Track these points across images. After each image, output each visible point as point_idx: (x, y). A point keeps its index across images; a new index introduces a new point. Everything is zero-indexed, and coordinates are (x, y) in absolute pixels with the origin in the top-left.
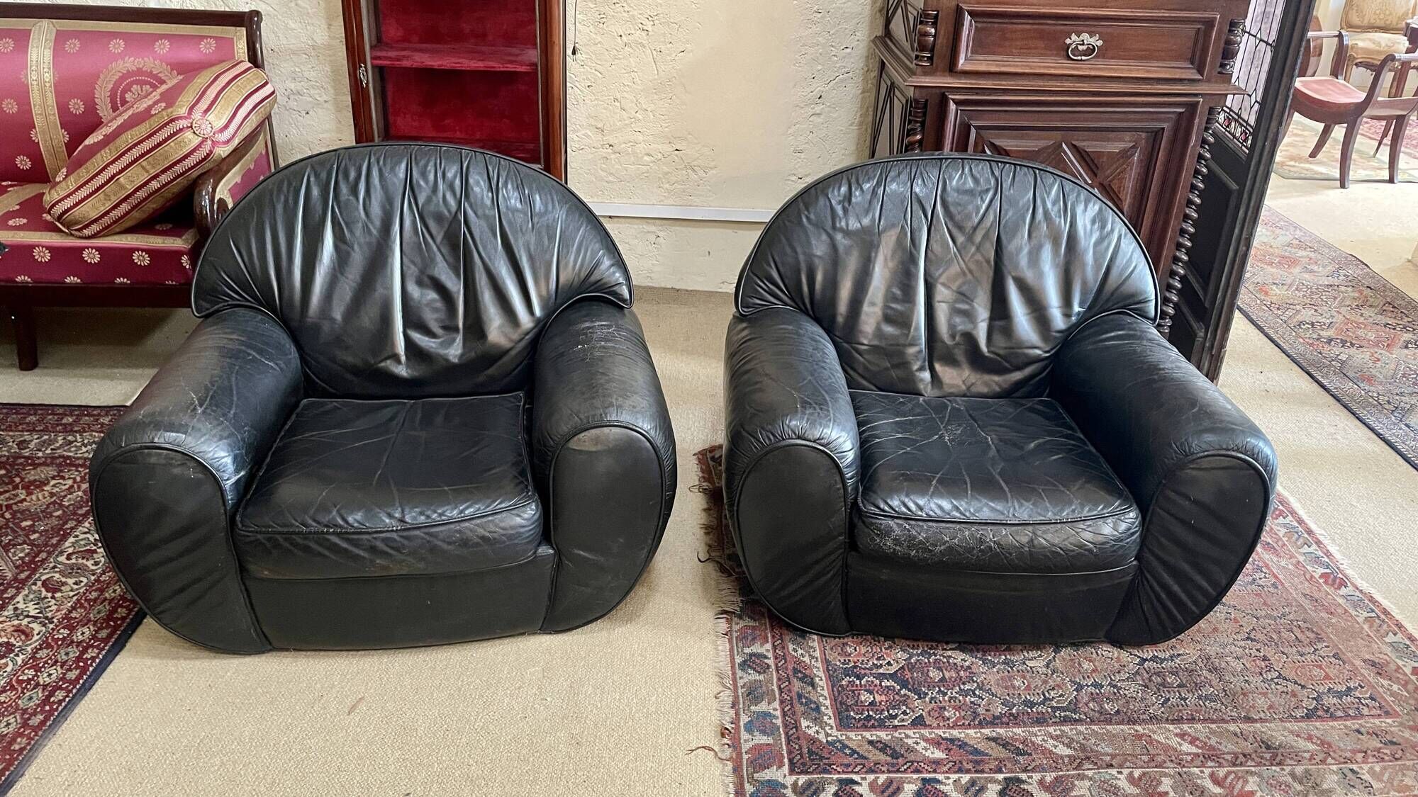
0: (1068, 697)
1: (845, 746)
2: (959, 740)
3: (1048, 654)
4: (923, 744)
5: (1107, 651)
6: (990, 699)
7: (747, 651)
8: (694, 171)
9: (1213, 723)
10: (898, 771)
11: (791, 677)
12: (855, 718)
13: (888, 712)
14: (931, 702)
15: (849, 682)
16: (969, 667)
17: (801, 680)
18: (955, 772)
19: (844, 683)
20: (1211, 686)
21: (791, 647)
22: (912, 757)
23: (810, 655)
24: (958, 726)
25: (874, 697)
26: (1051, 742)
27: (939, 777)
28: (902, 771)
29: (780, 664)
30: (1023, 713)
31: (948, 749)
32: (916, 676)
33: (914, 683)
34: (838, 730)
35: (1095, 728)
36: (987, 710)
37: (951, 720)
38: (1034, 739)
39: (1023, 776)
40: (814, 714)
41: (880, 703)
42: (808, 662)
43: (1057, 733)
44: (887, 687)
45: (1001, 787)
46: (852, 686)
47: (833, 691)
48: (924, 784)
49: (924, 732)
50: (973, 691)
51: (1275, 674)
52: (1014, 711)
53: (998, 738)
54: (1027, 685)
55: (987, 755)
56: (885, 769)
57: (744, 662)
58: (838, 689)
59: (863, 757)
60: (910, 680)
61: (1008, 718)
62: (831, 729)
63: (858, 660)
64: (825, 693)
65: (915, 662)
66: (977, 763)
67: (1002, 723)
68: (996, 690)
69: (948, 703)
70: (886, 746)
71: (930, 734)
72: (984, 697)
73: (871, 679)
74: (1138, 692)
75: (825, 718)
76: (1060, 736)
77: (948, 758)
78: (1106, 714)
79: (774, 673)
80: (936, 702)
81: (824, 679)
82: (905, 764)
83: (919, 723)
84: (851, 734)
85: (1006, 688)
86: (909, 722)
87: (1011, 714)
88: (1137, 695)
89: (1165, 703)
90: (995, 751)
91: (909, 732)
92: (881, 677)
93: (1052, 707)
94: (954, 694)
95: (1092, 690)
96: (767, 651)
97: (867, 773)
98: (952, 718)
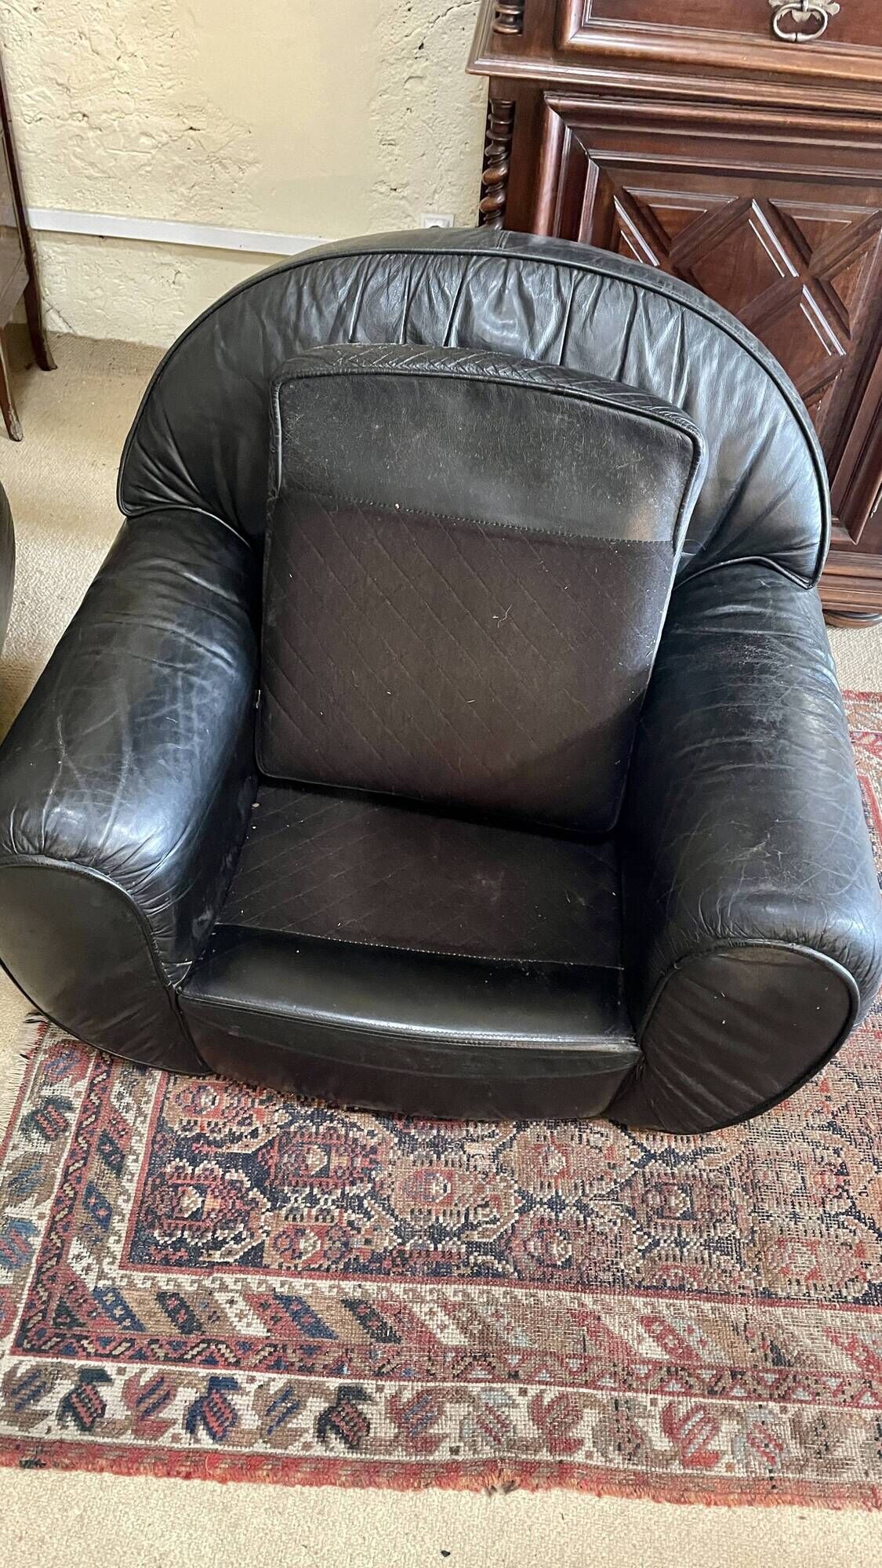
0: (502, 1226)
1: (119, 1301)
2: (299, 1300)
3: (506, 1132)
4: (241, 1304)
5: (602, 1135)
6: (381, 1218)
7: (46, 1092)
8: (225, 167)
9: (708, 1300)
10: (181, 1360)
11: (93, 1150)
12: (157, 1244)
13: (214, 1233)
14: (286, 1218)
15: (177, 1168)
16: (374, 1150)
17: (106, 1157)
18: (268, 1369)
19: (169, 1169)
20: (735, 1222)
21: (117, 1087)
22: (212, 1330)
23: (139, 1109)
24: (310, 1271)
25: (203, 1202)
26: (441, 1316)
27: (240, 1376)
28: (186, 1361)
29: (85, 1123)
30: (420, 1253)
31: (275, 1319)
32: (285, 1160)
33: (276, 1177)
34: (121, 1267)
35: (519, 1292)
36: (368, 1242)
37: (304, 1258)
38: (416, 1309)
39: (369, 1385)
40: (98, 1230)
41: (209, 1214)
42: (130, 1122)
43: (456, 1299)
44: (232, 1182)
45: (327, 1405)
46: (179, 1177)
47: (146, 1184)
48: (210, 1389)
49: (253, 1280)
50: (360, 1199)
51: (846, 1204)
52: (408, 1247)
53: (361, 1302)
54: (449, 1191)
55: (330, 1336)
56: (161, 1353)
57: (35, 1113)
58: (154, 1181)
59: (137, 1326)
60: (272, 1170)
61: (393, 1261)
62: (112, 1263)
63: (209, 1124)
64: (131, 1188)
65: (295, 1133)
66: (310, 1351)
67: (379, 1271)
68: (398, 1201)
69: (313, 1223)
70: (183, 1304)
71: (260, 1284)
72: (373, 1213)
73: (213, 1165)
74: (615, 1224)
75: (112, 1239)
76: (462, 1305)
77: (267, 1338)
78: (548, 1266)
79: (70, 1141)
80: (294, 1219)
81: (141, 1158)
82: (197, 1345)
83: (253, 1260)
84: (138, 1277)
85: (414, 1198)
86: (238, 1257)
87: (401, 1253)
88: (611, 1229)
89: (649, 1249)
90: (348, 1330)
91: (228, 1279)
92: (229, 1162)
93: (469, 1244)
94: (330, 1203)
95: (545, 1212)
96: (78, 1094)
97: (132, 1359)
98: (307, 1252)
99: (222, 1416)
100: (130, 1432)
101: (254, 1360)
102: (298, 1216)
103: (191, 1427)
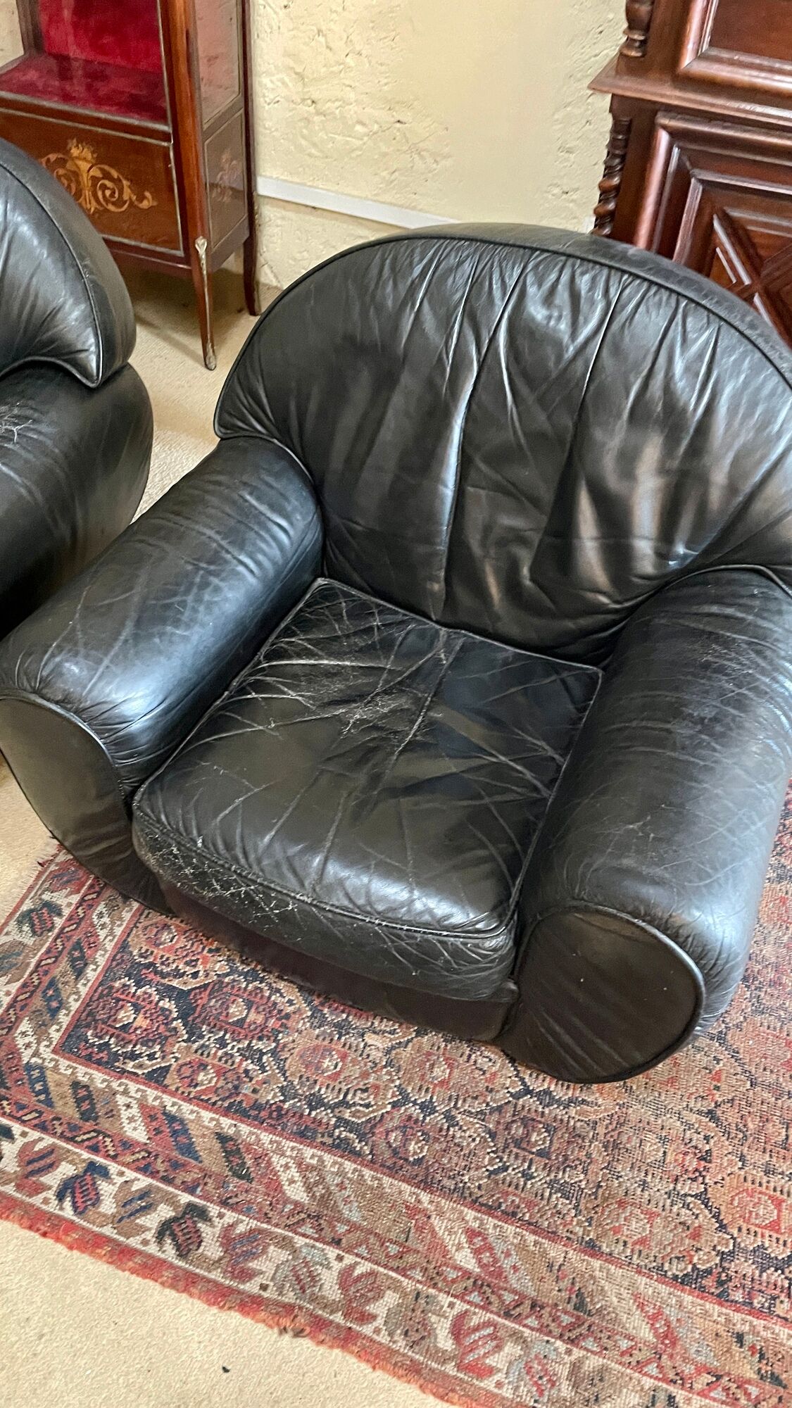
0: (373, 1112)
1: (42, 1078)
2: (182, 1121)
3: (404, 1033)
4: (135, 1111)
5: (490, 1060)
6: (274, 1075)
7: (47, 896)
8: (422, 157)
9: (534, 1233)
10: (71, 1140)
11: (65, 952)
12: (87, 1041)
13: (134, 1046)
14: (196, 1052)
15: (124, 985)
16: (287, 1016)
17: (73, 961)
18: (138, 1170)
19: (117, 984)
20: (585, 1172)
21: (101, 907)
22: (105, 1124)
23: (112, 929)
24: (198, 1100)
25: (135, 1018)
26: (294, 1172)
27: (113, 1168)
28: (76, 1142)
29: (67, 929)
30: (295, 1113)
31: (158, 1131)
32: (212, 1004)
33: (200, 1016)
34: (54, 1052)
35: (367, 1173)
36: (255, 1091)
37: (198, 1088)
38: (275, 1159)
39: (214, 1210)
40: (47, 1017)
41: (136, 1029)
42: (102, 938)
43: (312, 1161)
44: (163, 1009)
45: (174, 1214)
46: (123, 993)
47: (95, 991)
48: (86, 1172)
49: (151, 1093)
50: (262, 1054)
51: (698, 1188)
52: (286, 1106)
53: (232, 1139)
54: (338, 1069)
55: (196, 1159)
56: (59, 1130)
57: (31, 911)
58: (102, 991)
59: (49, 1103)
60: (199, 1009)
61: (271, 1113)
62: (47, 1046)
63: (162, 957)
64: (84, 991)
65: (228, 984)
66: (176, 1165)
67: (256, 1118)
68: (293, 1064)
69: (216, 1062)
70: (89, 1097)
71: (156, 1099)
72: (268, 1068)
73: (152, 991)
74: (474, 1140)
75: (55, 1027)
76: (311, 1168)
77: (146, 1144)
78: (401, 1158)
79: (50, 940)
80: (202, 1054)
81: (99, 969)
82: (89, 1132)
83: (157, 1078)
84: (64, 1063)
85: (307, 1067)
86: (146, 1071)
87: (279, 1109)
88: (468, 1144)
89: (496, 1172)
90: (211, 1157)
91: (133, 1087)
92: (168, 992)
93: (339, 1119)
94: (235, 1050)
95: (415, 1111)
96: (69, 904)
97: (35, 1127)
98: (203, 1085)
99: (87, 1195)
100: (13, 1184)
101: (129, 1159)
102: (206, 1053)
103: (60, 1196)
